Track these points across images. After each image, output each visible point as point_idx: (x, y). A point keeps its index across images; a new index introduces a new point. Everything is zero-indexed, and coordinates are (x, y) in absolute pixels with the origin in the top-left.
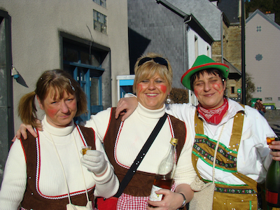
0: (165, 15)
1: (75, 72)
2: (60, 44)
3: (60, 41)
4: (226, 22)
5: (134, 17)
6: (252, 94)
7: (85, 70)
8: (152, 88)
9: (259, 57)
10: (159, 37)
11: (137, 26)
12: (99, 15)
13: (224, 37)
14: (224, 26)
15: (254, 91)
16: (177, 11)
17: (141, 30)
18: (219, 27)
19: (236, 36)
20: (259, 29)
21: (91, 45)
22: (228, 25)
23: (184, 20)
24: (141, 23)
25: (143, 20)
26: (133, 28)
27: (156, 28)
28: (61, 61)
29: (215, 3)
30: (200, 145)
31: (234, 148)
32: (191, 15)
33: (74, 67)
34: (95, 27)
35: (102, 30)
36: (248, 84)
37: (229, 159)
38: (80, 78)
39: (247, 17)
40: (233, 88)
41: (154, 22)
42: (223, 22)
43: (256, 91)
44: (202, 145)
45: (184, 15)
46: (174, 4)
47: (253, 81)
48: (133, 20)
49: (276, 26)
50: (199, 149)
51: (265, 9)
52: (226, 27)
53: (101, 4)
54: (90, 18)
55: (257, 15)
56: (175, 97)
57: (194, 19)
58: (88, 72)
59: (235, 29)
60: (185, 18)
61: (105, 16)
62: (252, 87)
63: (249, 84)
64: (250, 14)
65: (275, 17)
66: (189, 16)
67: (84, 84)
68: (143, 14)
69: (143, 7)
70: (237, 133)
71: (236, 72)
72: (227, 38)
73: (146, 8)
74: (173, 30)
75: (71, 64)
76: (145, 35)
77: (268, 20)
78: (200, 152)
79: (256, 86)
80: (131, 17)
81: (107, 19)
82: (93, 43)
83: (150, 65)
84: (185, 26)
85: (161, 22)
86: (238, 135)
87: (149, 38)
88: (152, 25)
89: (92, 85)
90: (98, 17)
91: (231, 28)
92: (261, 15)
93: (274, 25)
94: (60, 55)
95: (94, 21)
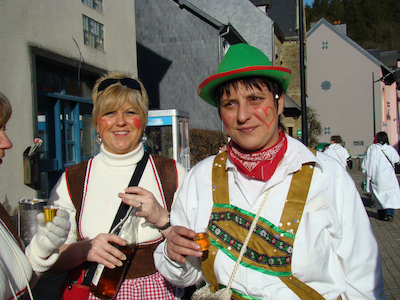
0: (192, 25)
1: (57, 108)
2: (32, 65)
3: (32, 60)
4: (280, 35)
5: (147, 29)
6: (317, 137)
7: (73, 104)
8: (121, 123)
9: (326, 86)
10: (184, 56)
11: (151, 41)
12: (92, 24)
13: (277, 57)
14: (277, 40)
15: (320, 132)
16: (208, 19)
17: (157, 47)
18: (270, 42)
19: (294, 55)
20: (325, 46)
21: (80, 66)
22: (281, 40)
23: (218, 32)
24: (157, 36)
25: (160, 32)
26: (146, 44)
27: (179, 43)
28: (33, 91)
29: (263, 9)
30: (221, 224)
31: (290, 228)
32: (230, 25)
33: (55, 100)
34: (86, 40)
35: (96, 45)
36: (311, 123)
37: (277, 248)
38: (64, 117)
39: (308, 28)
40: (291, 129)
41: (176, 36)
42: (274, 36)
43: (323, 133)
44: (225, 225)
45: (218, 25)
46: (204, 10)
47: (318, 119)
48: (146, 33)
49: (348, 42)
50: (218, 232)
51: (332, 17)
52: (279, 43)
53: (94, 7)
54: (78, 28)
55: (323, 26)
56: (208, 143)
57: (233, 31)
58: (77, 107)
59: (292, 45)
60: (221, 29)
61: (101, 25)
62: (317, 127)
63: (313, 123)
64: (313, 25)
65: (347, 30)
66: (226, 27)
67: (71, 125)
68: (160, 23)
69: (159, 14)
70: (296, 200)
71: (295, 106)
72: (281, 58)
73: (165, 15)
74: (204, 46)
75: (50, 95)
76: (163, 55)
77: (338, 34)
78: (221, 237)
79: (323, 126)
80: (143, 29)
81: (104, 29)
82: (83, 64)
83: (116, 91)
84: (220, 40)
85: (185, 35)
86: (298, 204)
87: (170, 58)
88: (173, 40)
89: (84, 126)
90: (90, 27)
91: (286, 44)
92: (328, 26)
93: (345, 39)
94: (33, 81)
95: (85, 32)
